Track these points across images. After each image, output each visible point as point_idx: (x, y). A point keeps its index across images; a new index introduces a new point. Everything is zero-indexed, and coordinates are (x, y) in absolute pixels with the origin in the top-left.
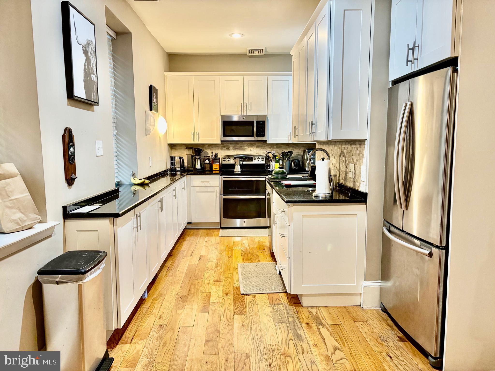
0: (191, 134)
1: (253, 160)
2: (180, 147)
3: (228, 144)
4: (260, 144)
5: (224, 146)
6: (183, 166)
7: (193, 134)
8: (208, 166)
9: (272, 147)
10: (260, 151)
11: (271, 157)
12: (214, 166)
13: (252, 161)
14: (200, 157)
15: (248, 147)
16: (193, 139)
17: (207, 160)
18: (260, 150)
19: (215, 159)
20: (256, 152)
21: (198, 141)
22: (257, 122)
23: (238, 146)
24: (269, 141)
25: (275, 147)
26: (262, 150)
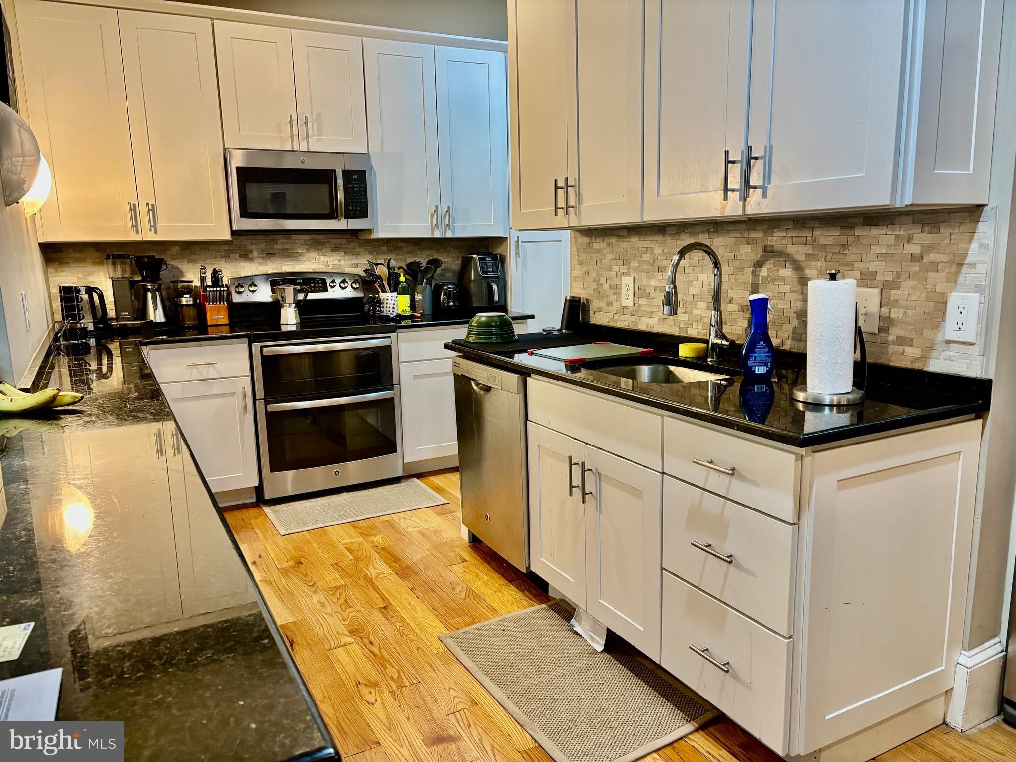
0: (128, 209)
1: (329, 287)
2: (78, 255)
3: (244, 242)
4: (340, 241)
5: (233, 247)
6: (100, 317)
7: (134, 209)
8: (193, 312)
9: (377, 249)
10: (343, 262)
11: (384, 278)
12: (211, 311)
13: (326, 290)
14: (160, 285)
15: (306, 249)
16: (137, 226)
17: (186, 293)
18: (342, 258)
19: (215, 289)
20: (331, 263)
21: (156, 232)
22: (347, 174)
23: (276, 246)
24: (378, 232)
25: (385, 248)
26: (347, 257)
